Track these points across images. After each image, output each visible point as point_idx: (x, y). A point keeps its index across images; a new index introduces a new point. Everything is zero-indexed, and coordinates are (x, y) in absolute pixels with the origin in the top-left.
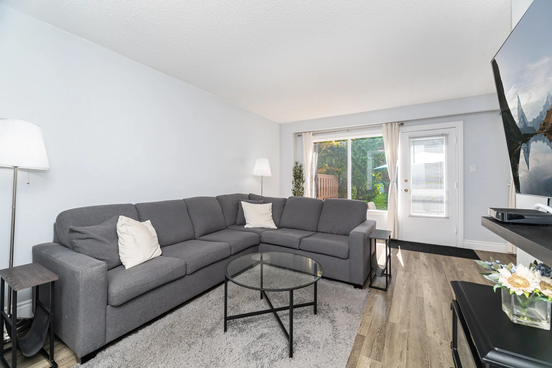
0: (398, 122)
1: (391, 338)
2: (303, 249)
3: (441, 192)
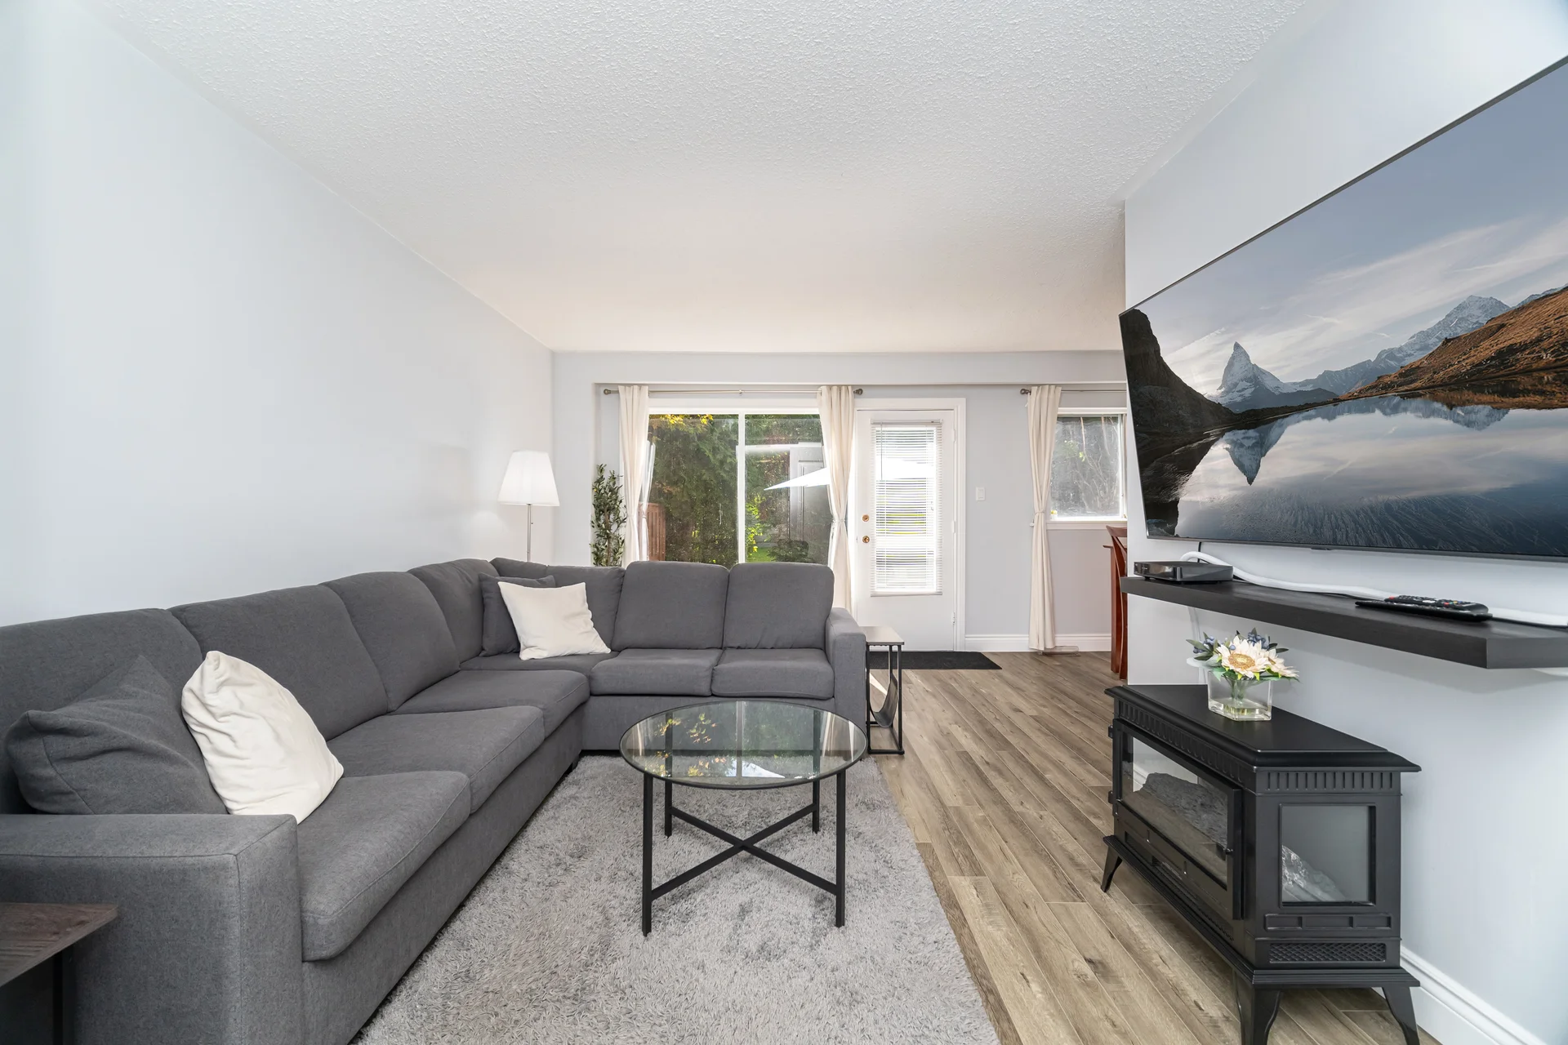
0: (852, 386)
1: (971, 832)
2: (722, 692)
3: (926, 541)
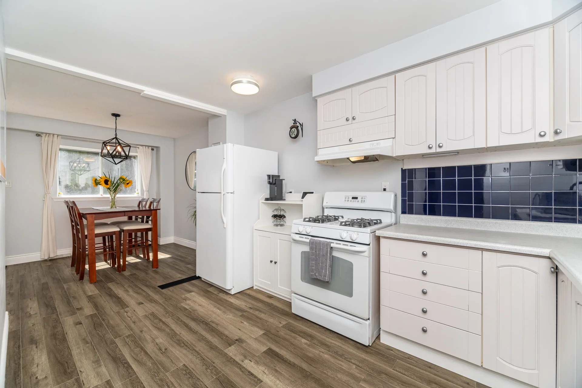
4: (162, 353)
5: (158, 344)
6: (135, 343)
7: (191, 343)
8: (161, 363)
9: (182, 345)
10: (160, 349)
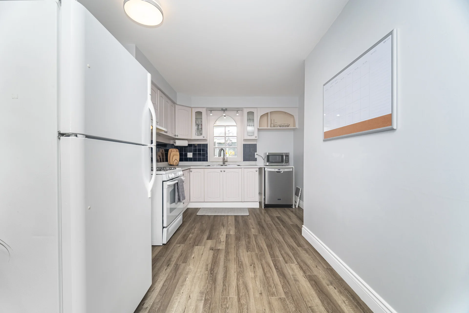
4: (255, 264)
5: (254, 272)
6: (269, 282)
7: (235, 262)
8: (257, 258)
9: (240, 263)
10: (254, 267)
